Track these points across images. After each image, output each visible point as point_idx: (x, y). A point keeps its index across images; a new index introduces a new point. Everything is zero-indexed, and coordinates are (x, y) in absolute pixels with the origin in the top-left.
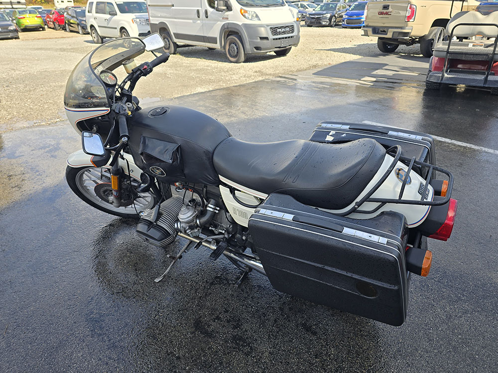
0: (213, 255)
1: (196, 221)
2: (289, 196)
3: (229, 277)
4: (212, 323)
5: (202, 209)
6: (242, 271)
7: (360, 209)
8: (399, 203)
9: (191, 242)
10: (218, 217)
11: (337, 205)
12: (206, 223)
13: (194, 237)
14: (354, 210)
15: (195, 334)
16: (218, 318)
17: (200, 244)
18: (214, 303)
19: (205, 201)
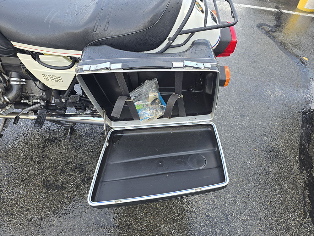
0: (37, 125)
1: (4, 99)
2: (106, 46)
3: (57, 135)
4: (59, 177)
5: (5, 85)
6: (67, 127)
7: (174, 43)
8: (206, 30)
9: (6, 119)
10: (27, 88)
11: (153, 45)
12: (16, 97)
13: (9, 114)
14: (169, 46)
15: (48, 193)
16: (63, 171)
17: (17, 118)
18: (53, 162)
19: (5, 76)
